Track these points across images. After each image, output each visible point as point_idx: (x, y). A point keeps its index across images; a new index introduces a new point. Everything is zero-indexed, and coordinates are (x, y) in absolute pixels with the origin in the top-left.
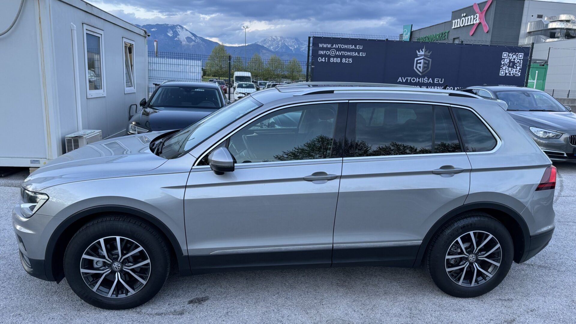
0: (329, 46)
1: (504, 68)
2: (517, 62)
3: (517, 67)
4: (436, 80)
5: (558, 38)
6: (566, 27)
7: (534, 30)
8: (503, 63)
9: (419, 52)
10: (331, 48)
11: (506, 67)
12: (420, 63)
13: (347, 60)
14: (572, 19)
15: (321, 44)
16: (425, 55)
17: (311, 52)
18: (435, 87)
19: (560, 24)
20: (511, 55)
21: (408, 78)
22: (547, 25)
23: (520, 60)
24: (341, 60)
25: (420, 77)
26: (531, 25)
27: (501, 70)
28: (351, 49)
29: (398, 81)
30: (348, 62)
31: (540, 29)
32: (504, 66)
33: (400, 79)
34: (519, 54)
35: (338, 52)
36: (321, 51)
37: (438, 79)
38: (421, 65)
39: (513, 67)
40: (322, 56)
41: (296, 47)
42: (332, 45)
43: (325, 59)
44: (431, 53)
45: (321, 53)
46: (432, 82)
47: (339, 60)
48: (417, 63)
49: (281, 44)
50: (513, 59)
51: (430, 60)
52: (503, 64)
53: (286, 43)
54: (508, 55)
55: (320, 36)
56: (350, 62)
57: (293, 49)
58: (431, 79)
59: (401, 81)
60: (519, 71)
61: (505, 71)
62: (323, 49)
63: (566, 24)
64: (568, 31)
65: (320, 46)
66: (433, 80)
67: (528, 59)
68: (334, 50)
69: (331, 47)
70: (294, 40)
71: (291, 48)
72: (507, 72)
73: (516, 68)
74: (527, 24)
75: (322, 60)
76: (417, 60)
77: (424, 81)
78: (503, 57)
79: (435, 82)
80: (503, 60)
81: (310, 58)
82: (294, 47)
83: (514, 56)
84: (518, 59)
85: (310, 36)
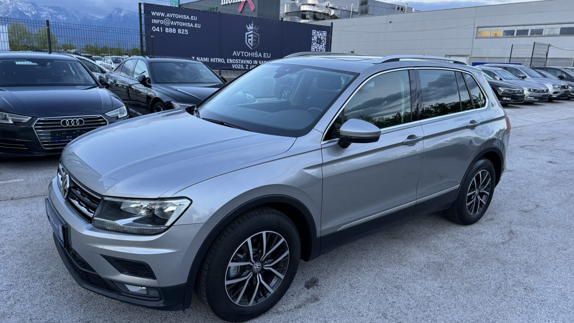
0: (163, 15)
1: (314, 44)
2: (322, 39)
3: (322, 43)
4: (265, 54)
5: (308, 19)
6: (313, 10)
7: (290, 11)
8: (313, 39)
9: (249, 27)
10: (165, 18)
11: (315, 44)
12: (250, 38)
13: (183, 31)
14: (316, 3)
15: (154, 12)
16: (253, 30)
17: (143, 19)
18: (265, 61)
19: (309, 7)
20: (318, 33)
21: (241, 52)
22: (300, 7)
23: (324, 37)
24: (177, 31)
25: (251, 51)
26: (287, 6)
27: (312, 46)
28: (186, 19)
29: (233, 55)
30: (184, 33)
31: (295, 11)
32: (314, 43)
33: (234, 53)
34: (324, 32)
35: (172, 22)
36: (154, 20)
37: (266, 54)
38: (251, 40)
39: (320, 43)
40: (156, 25)
41: (33, 13)
42: (166, 14)
43: (160, 29)
44: (258, 28)
45: (155, 22)
46: (261, 57)
47: (174, 31)
48: (248, 38)
49: (12, 9)
50: (319, 36)
51: (258, 35)
52: (313, 41)
53: (20, 7)
54: (316, 32)
55: (151, 3)
56: (186, 33)
57: (30, 15)
58: (260, 54)
59: (236, 55)
60: (324, 47)
61: (314, 46)
62: (156, 17)
63: (314, 8)
64: (315, 13)
65: (153, 15)
66: (262, 55)
67: (329, 37)
68: (168, 20)
69: (165, 16)
70: (30, 5)
71: (27, 14)
72: (316, 48)
73: (322, 45)
74: (284, 5)
75: (157, 30)
76: (248, 35)
77: (255, 55)
78: (313, 35)
79: (264, 57)
80: (313, 37)
81: (143, 27)
82: (32, 13)
83: (320, 33)
84: (323, 36)
85: (140, 2)
